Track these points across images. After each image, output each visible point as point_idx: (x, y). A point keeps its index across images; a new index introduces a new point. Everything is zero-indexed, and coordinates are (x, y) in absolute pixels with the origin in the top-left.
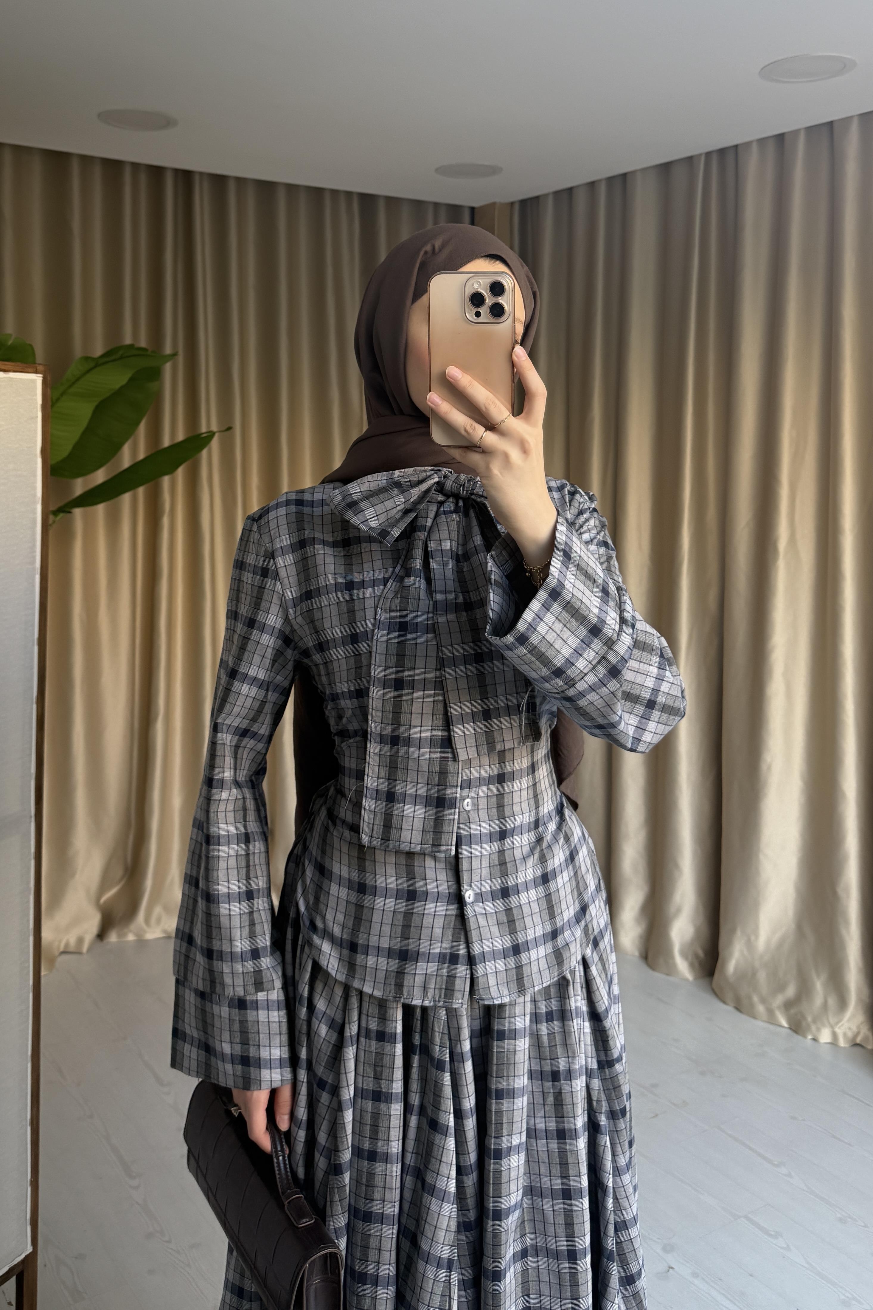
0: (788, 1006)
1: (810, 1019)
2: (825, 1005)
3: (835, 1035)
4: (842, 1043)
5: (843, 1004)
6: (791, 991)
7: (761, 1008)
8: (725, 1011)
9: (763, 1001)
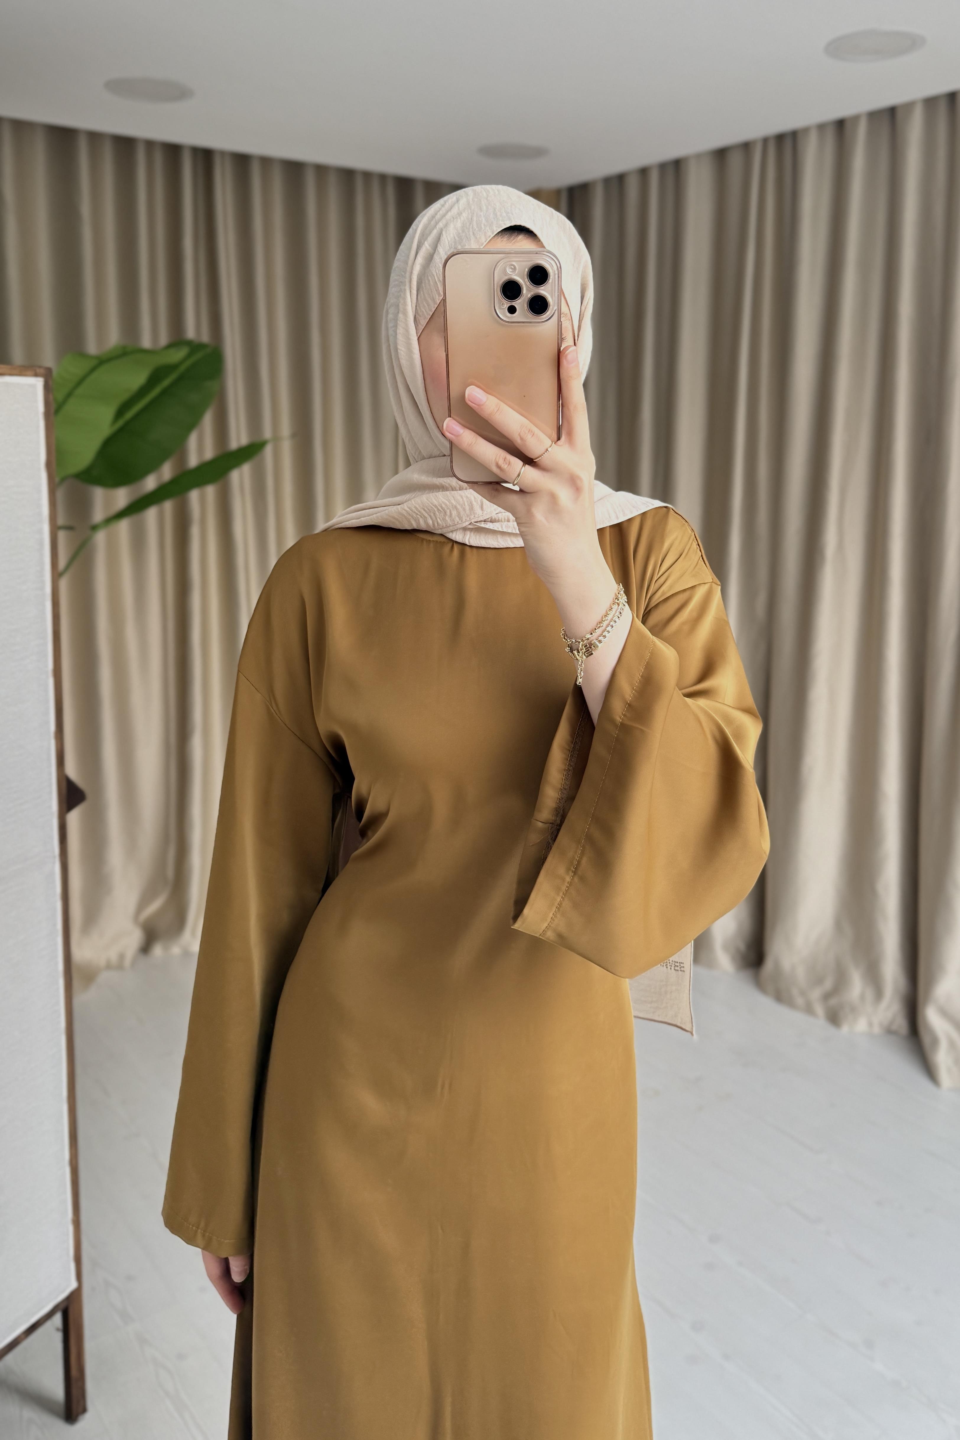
0: (826, 997)
1: (847, 1009)
2: (862, 997)
3: (870, 1024)
4: (876, 1030)
5: (879, 994)
6: (828, 984)
7: (800, 1001)
8: (765, 1002)
9: (803, 993)
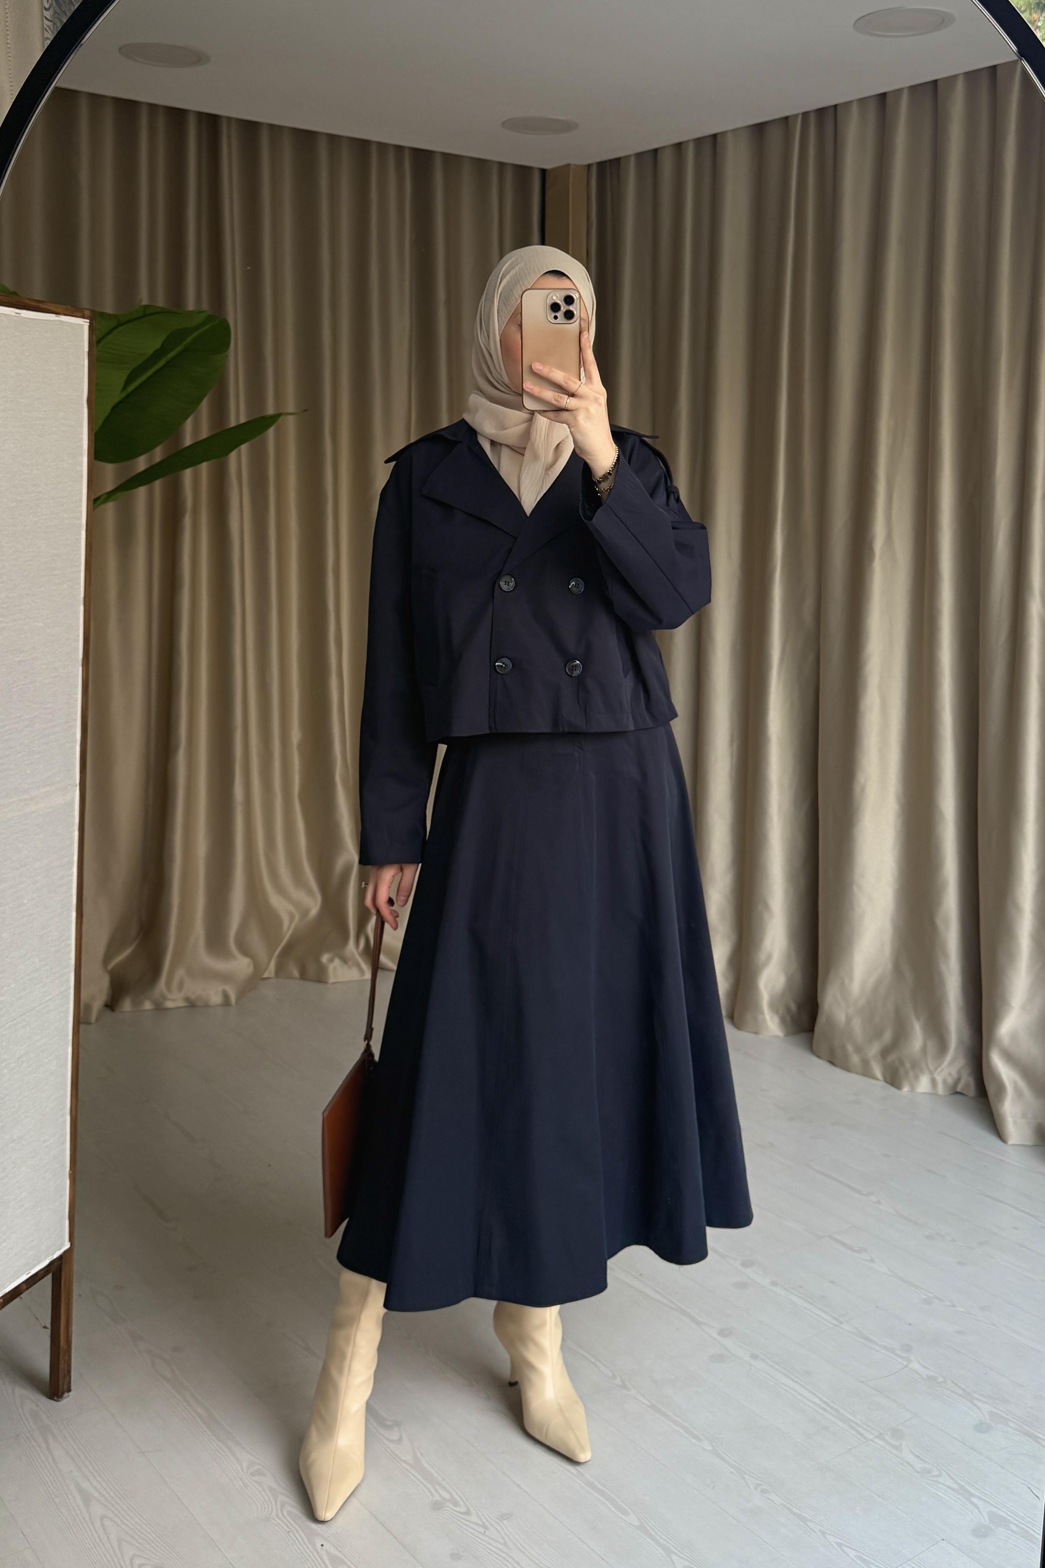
0: (884, 1053)
1: (908, 1065)
2: (924, 1049)
3: (934, 1082)
4: (941, 1090)
5: (942, 1047)
6: (887, 1037)
7: (855, 1059)
9: (858, 1050)
